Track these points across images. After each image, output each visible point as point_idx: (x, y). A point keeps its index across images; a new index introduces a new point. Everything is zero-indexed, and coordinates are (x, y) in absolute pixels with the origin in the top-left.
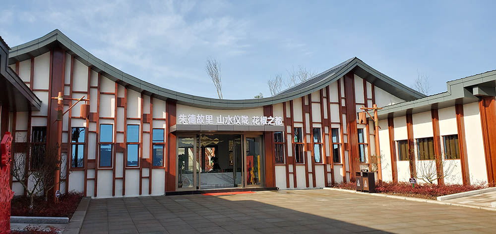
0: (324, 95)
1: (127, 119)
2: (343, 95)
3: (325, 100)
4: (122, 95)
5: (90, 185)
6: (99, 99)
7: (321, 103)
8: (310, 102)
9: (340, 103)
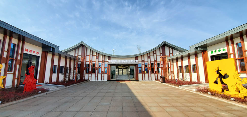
0: (155, 53)
1: (98, 61)
2: (161, 52)
3: (155, 55)
4: (97, 56)
5: (90, 77)
6: (92, 57)
7: (154, 55)
8: (150, 55)
9: (160, 55)
